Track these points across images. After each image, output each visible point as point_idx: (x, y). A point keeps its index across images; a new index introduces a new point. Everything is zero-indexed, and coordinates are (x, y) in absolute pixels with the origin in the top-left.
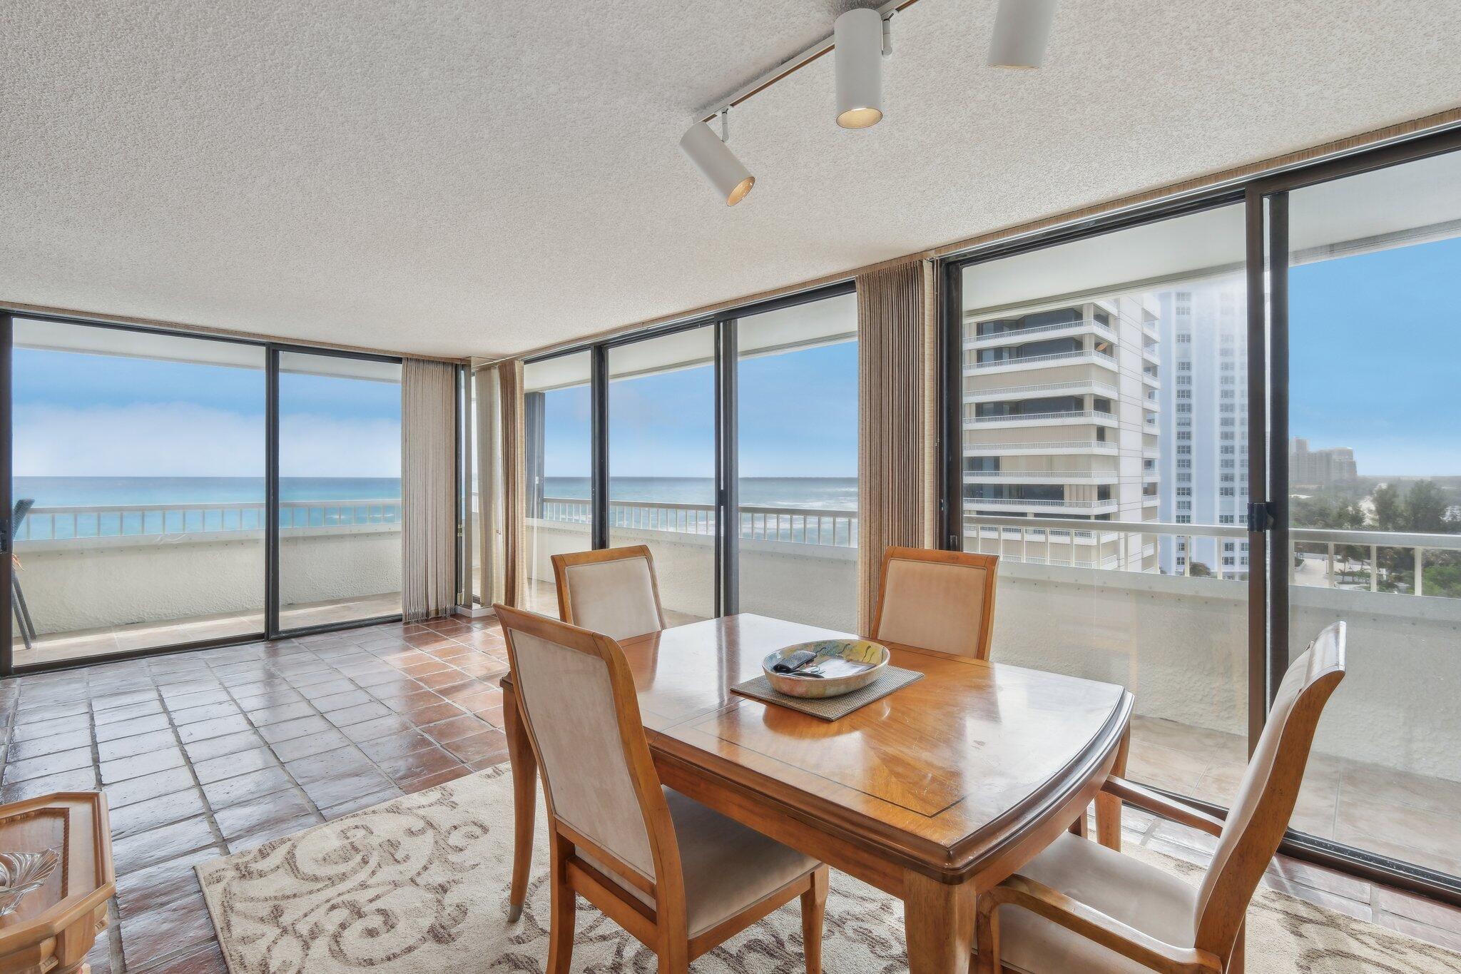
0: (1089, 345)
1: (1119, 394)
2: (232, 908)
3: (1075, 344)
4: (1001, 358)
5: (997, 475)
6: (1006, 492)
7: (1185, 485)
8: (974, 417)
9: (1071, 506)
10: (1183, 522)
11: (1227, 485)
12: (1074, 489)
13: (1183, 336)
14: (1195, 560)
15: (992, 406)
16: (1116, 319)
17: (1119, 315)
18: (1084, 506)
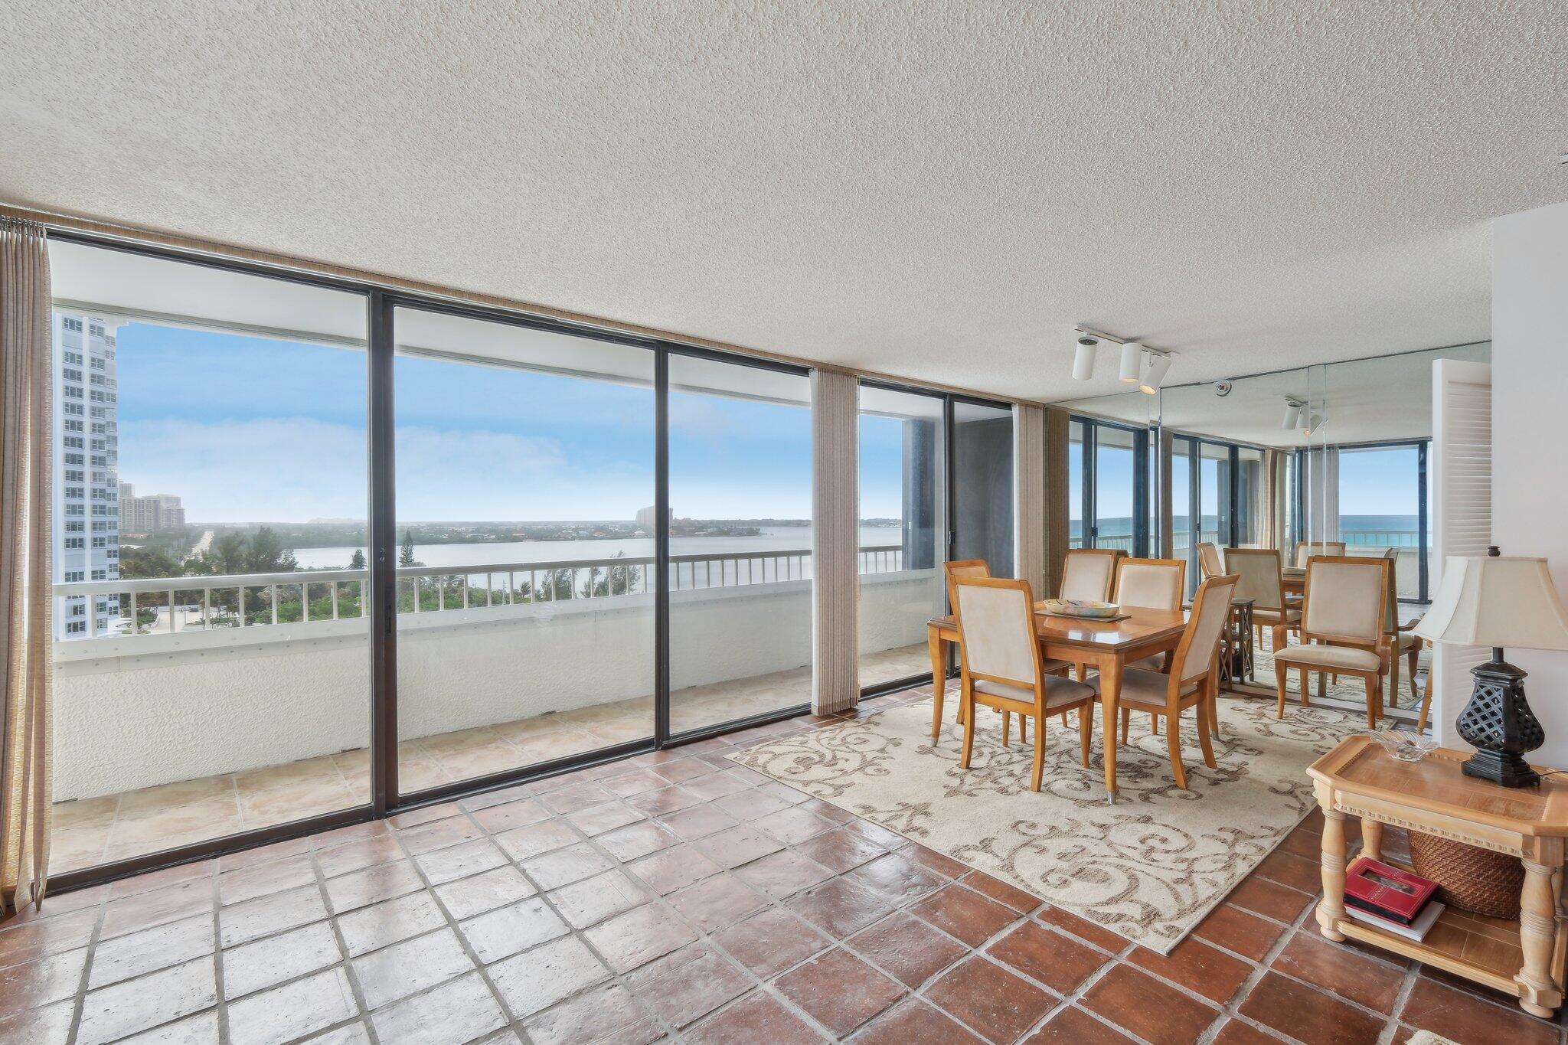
2: (1194, 904)
11: (76, 535)
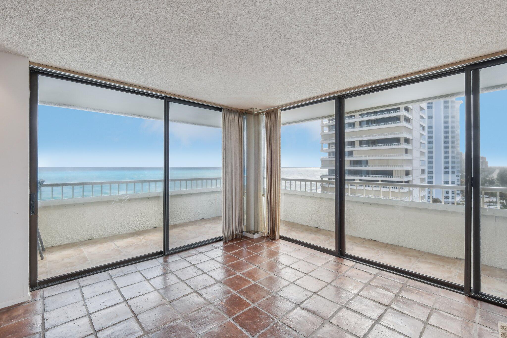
0: (402, 119)
1: (412, 137)
3: (397, 119)
4: (369, 124)
5: (367, 166)
6: (370, 173)
7: (431, 170)
8: (358, 145)
9: (395, 177)
10: (430, 183)
11: (447, 170)
12: (397, 171)
13: (430, 116)
14: (434, 197)
15: (365, 142)
16: (411, 109)
17: (412, 108)
18: (400, 178)
